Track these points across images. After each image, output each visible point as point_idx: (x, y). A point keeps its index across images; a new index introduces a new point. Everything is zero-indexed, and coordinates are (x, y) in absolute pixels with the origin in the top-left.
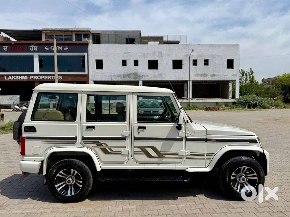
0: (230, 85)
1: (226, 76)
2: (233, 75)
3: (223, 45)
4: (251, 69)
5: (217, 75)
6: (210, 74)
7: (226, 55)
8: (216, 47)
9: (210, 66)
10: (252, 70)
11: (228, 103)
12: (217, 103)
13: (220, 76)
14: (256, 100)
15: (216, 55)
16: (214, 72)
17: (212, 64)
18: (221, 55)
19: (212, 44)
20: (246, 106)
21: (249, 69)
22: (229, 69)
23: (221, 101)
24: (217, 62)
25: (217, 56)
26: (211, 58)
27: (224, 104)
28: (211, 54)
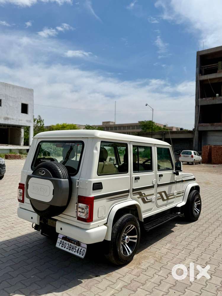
0: (22, 131)
1: (20, 121)
2: (27, 121)
3: (17, 87)
4: (39, 116)
5: (11, 119)
6: (3, 117)
7: (21, 99)
8: (10, 87)
9: (4, 108)
10: (41, 118)
11: (23, 150)
12: (10, 150)
13: (14, 120)
14: (50, 148)
15: (10, 97)
16: (7, 115)
17: (5, 105)
18: (16, 97)
19: (6, 83)
20: (42, 154)
21: (38, 117)
22: (23, 114)
23: (15, 148)
24: (11, 104)
25: (12, 97)
26: (4, 99)
27: (18, 151)
28: (5, 94)
